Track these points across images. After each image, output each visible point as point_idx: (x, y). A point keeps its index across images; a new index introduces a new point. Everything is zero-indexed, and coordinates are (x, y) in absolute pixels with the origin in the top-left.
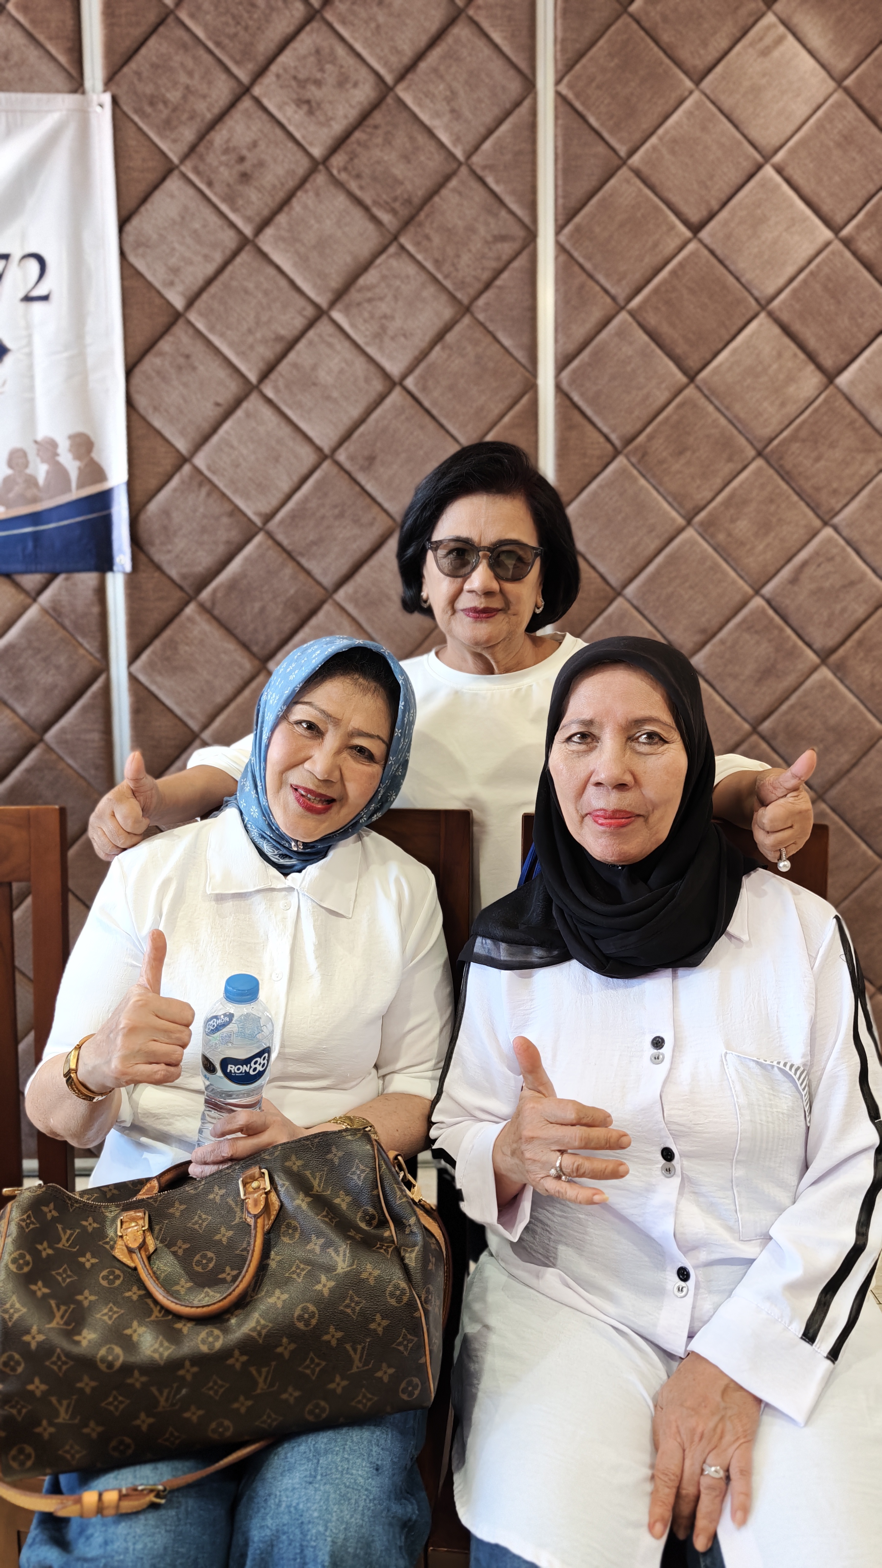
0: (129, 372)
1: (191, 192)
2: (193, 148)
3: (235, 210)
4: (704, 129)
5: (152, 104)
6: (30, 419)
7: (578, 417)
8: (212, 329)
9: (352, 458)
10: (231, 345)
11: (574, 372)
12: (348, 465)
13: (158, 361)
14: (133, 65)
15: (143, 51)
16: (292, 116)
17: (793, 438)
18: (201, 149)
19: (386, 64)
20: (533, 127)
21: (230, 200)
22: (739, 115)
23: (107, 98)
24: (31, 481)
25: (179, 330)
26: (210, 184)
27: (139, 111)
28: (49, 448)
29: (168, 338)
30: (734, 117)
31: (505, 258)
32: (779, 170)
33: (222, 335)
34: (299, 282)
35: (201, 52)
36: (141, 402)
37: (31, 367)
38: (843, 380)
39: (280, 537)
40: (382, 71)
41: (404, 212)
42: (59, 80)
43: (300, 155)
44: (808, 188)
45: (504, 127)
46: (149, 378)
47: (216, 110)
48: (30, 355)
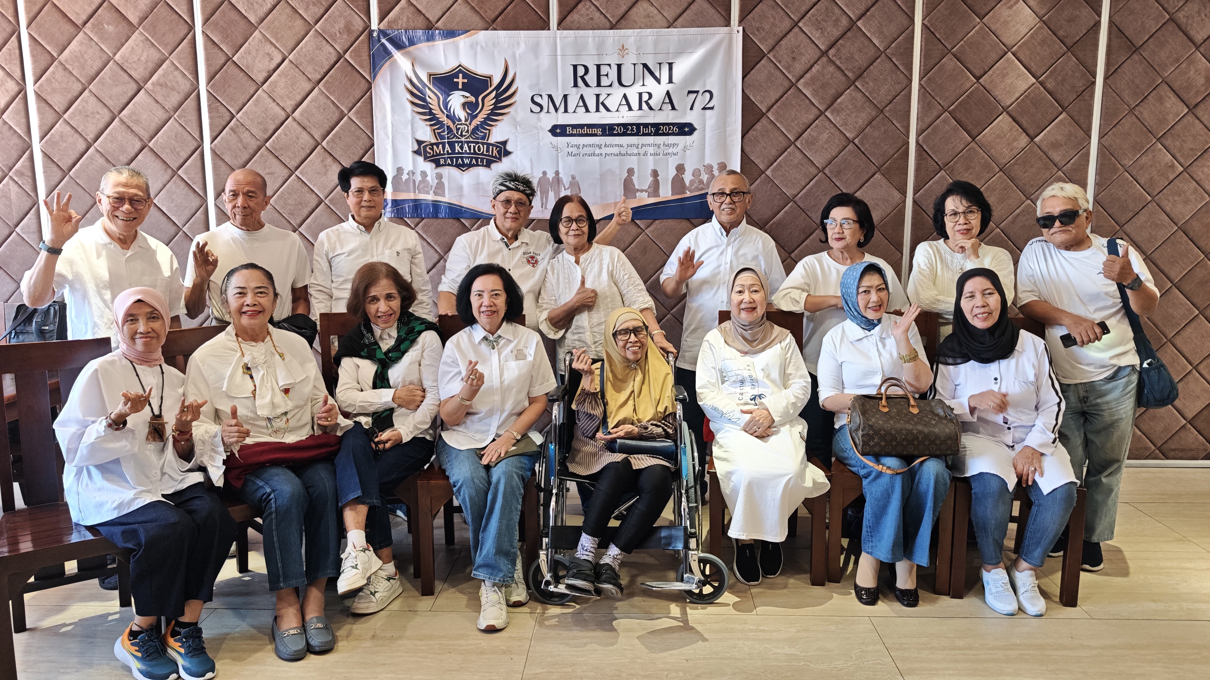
0: (743, 137)
1: (772, 65)
2: (773, 48)
3: (789, 72)
4: (983, 38)
5: (758, 30)
6: (703, 156)
7: (926, 155)
8: (777, 120)
9: (831, 172)
10: (784, 127)
11: (925, 136)
12: (829, 175)
13: (754, 133)
14: (751, 15)
15: (756, 9)
16: (815, 35)
17: (1015, 164)
18: (777, 48)
19: (854, 12)
20: (913, 37)
21: (788, 68)
22: (998, 33)
23: (741, 29)
24: (701, 182)
25: (764, 120)
26: (780, 62)
27: (753, 34)
28: (709, 169)
29: (759, 124)
30: (996, 33)
31: (899, 91)
32: (1014, 54)
33: (781, 123)
34: (813, 101)
35: (779, 10)
36: (747, 149)
37: (704, 136)
38: (1037, 139)
39: (799, 204)
40: (852, 16)
41: (858, 73)
42: (721, 20)
43: (817, 50)
44: (1026, 62)
45: (900, 38)
46: (751, 140)
47: (784, 33)
48: (704, 130)
